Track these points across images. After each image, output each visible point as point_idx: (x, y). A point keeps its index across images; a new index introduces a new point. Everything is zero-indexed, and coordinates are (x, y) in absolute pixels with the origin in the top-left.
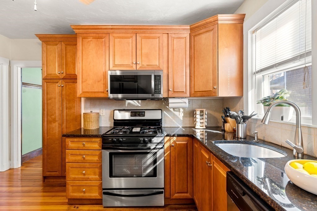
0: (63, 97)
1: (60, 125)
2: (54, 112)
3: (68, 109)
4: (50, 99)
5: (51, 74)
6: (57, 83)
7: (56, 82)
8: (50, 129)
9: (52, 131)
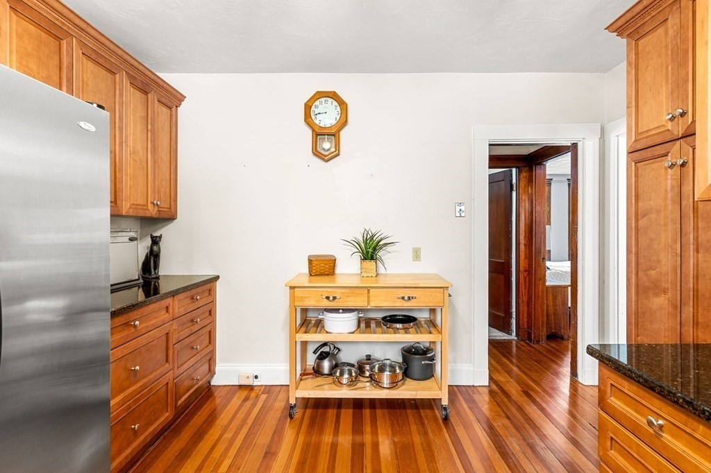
0: (684, 203)
1: (675, 307)
2: (654, 258)
3: (701, 251)
4: (644, 216)
5: (647, 131)
6: (666, 155)
7: (663, 152)
8: (644, 313)
9: (651, 323)
